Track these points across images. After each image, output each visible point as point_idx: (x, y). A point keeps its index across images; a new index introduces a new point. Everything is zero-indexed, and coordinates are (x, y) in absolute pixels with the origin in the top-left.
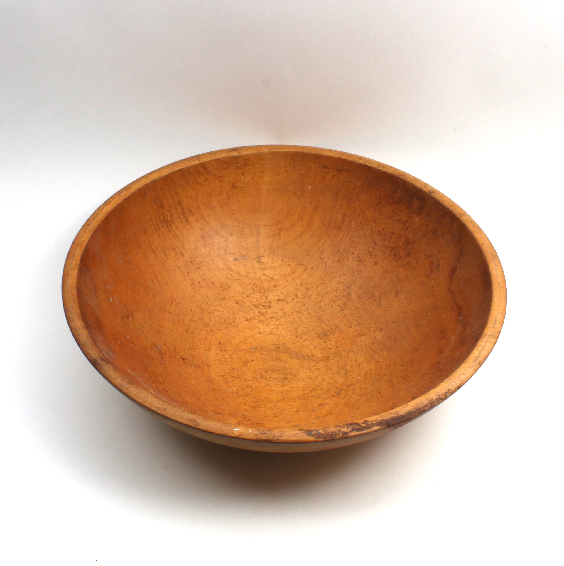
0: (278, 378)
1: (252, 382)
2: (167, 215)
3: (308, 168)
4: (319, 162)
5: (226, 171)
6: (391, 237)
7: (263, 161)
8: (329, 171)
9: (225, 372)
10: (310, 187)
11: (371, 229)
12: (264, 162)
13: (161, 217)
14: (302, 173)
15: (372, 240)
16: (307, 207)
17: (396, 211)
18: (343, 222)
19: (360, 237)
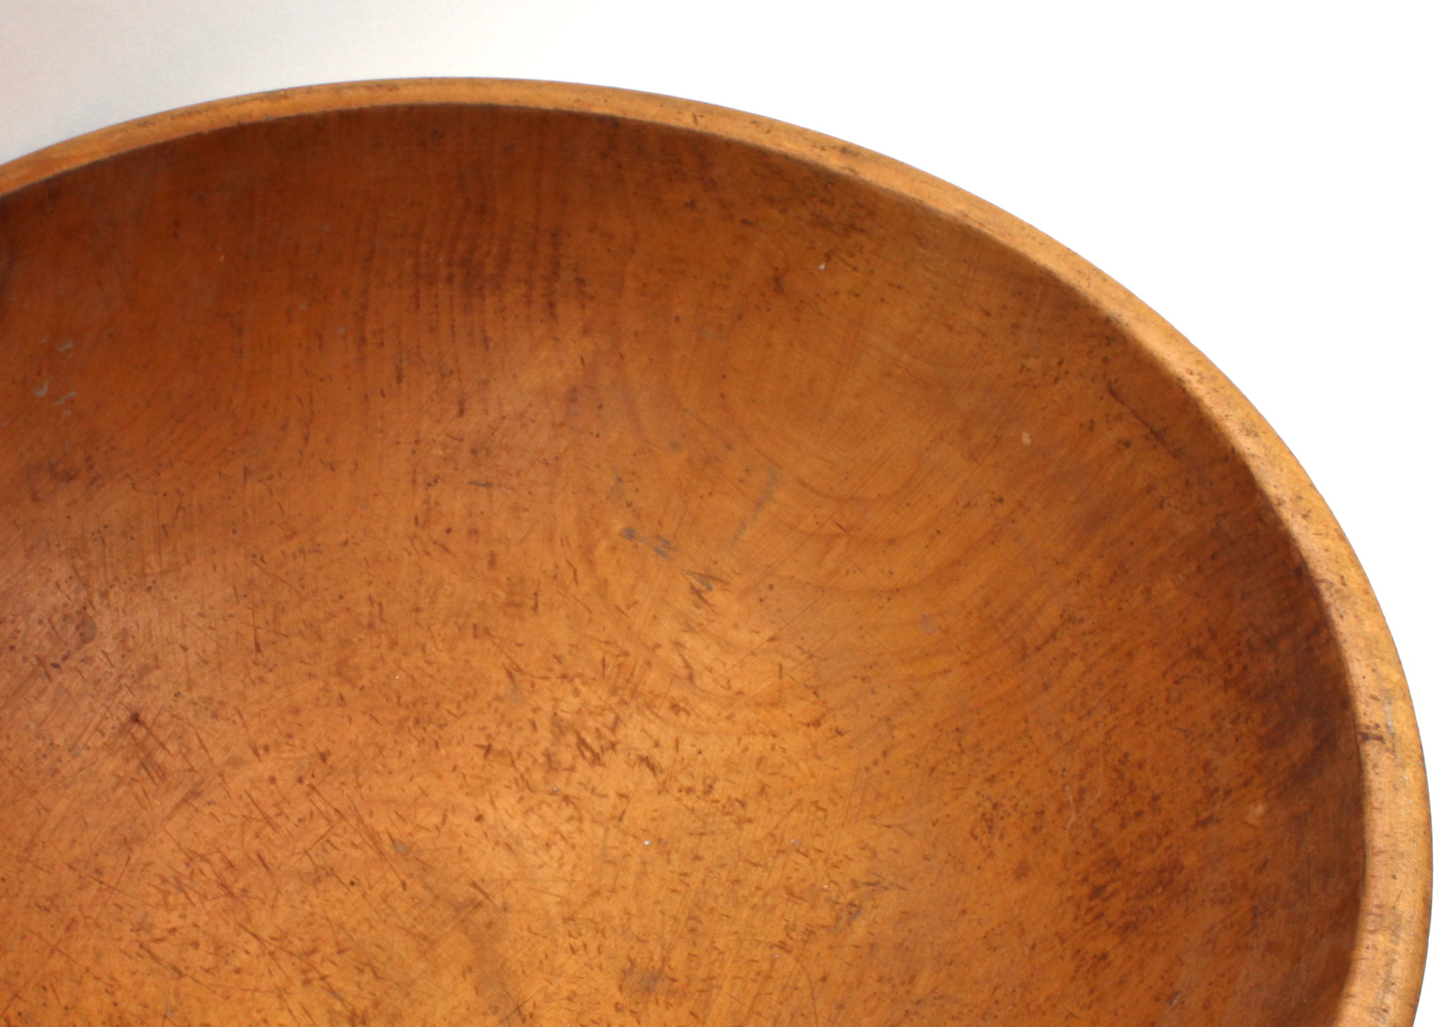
0: (341, 1000)
1: (254, 947)
2: (488, 253)
3: (1056, 360)
4: (1105, 360)
5: (775, 213)
6: (1139, 814)
7: (920, 245)
8: (1119, 417)
9: (219, 851)
10: (1026, 439)
11: (1108, 735)
12: (921, 250)
13: (461, 247)
14: (1029, 370)
15: (1082, 777)
16: (975, 505)
17: (1227, 725)
18: (1047, 642)
19: (1057, 734)
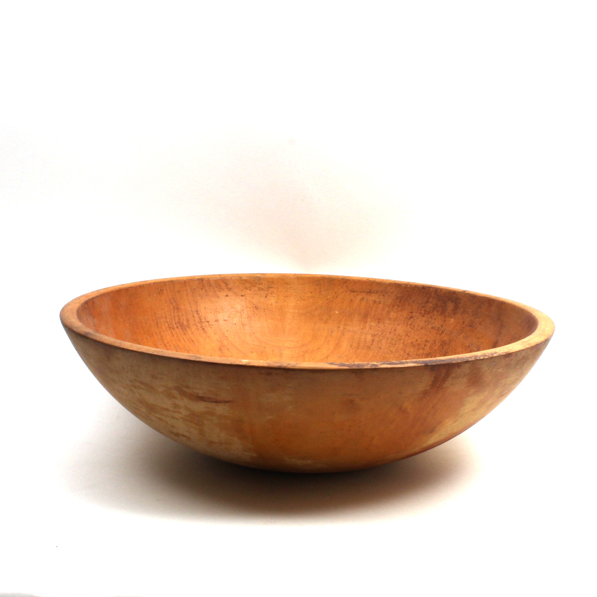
2: (183, 319)
3: (334, 293)
4: (347, 287)
5: (248, 291)
6: (425, 345)
7: (288, 285)
8: (357, 295)
10: (337, 312)
11: (404, 343)
12: (289, 286)
13: (177, 318)
14: (329, 299)
15: (405, 352)
16: (333, 331)
17: (430, 320)
18: (373, 342)
19: (391, 352)
